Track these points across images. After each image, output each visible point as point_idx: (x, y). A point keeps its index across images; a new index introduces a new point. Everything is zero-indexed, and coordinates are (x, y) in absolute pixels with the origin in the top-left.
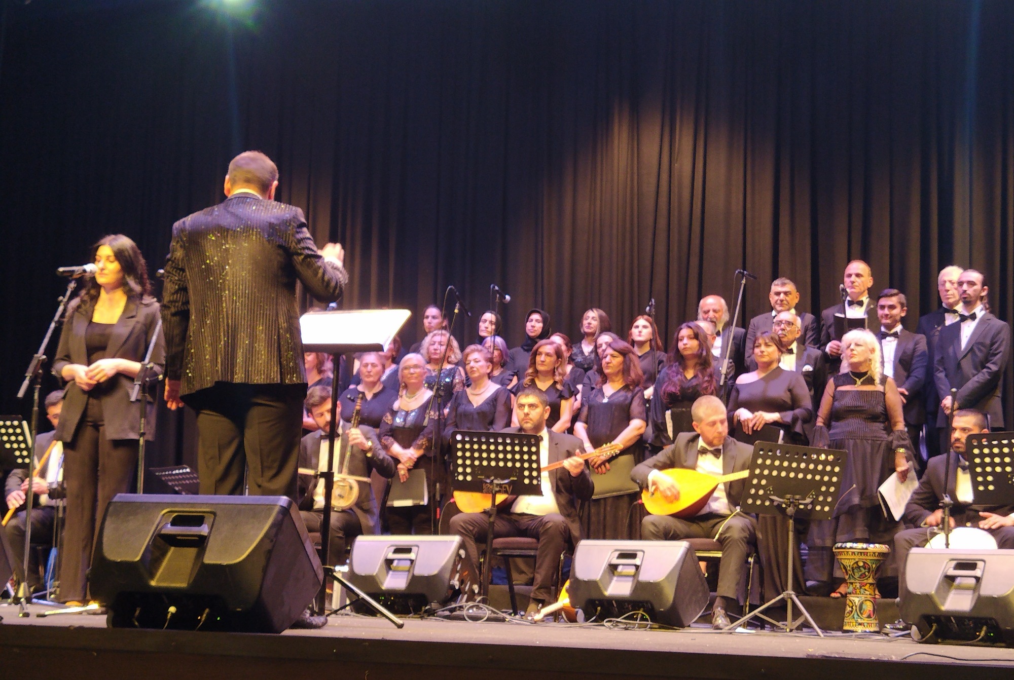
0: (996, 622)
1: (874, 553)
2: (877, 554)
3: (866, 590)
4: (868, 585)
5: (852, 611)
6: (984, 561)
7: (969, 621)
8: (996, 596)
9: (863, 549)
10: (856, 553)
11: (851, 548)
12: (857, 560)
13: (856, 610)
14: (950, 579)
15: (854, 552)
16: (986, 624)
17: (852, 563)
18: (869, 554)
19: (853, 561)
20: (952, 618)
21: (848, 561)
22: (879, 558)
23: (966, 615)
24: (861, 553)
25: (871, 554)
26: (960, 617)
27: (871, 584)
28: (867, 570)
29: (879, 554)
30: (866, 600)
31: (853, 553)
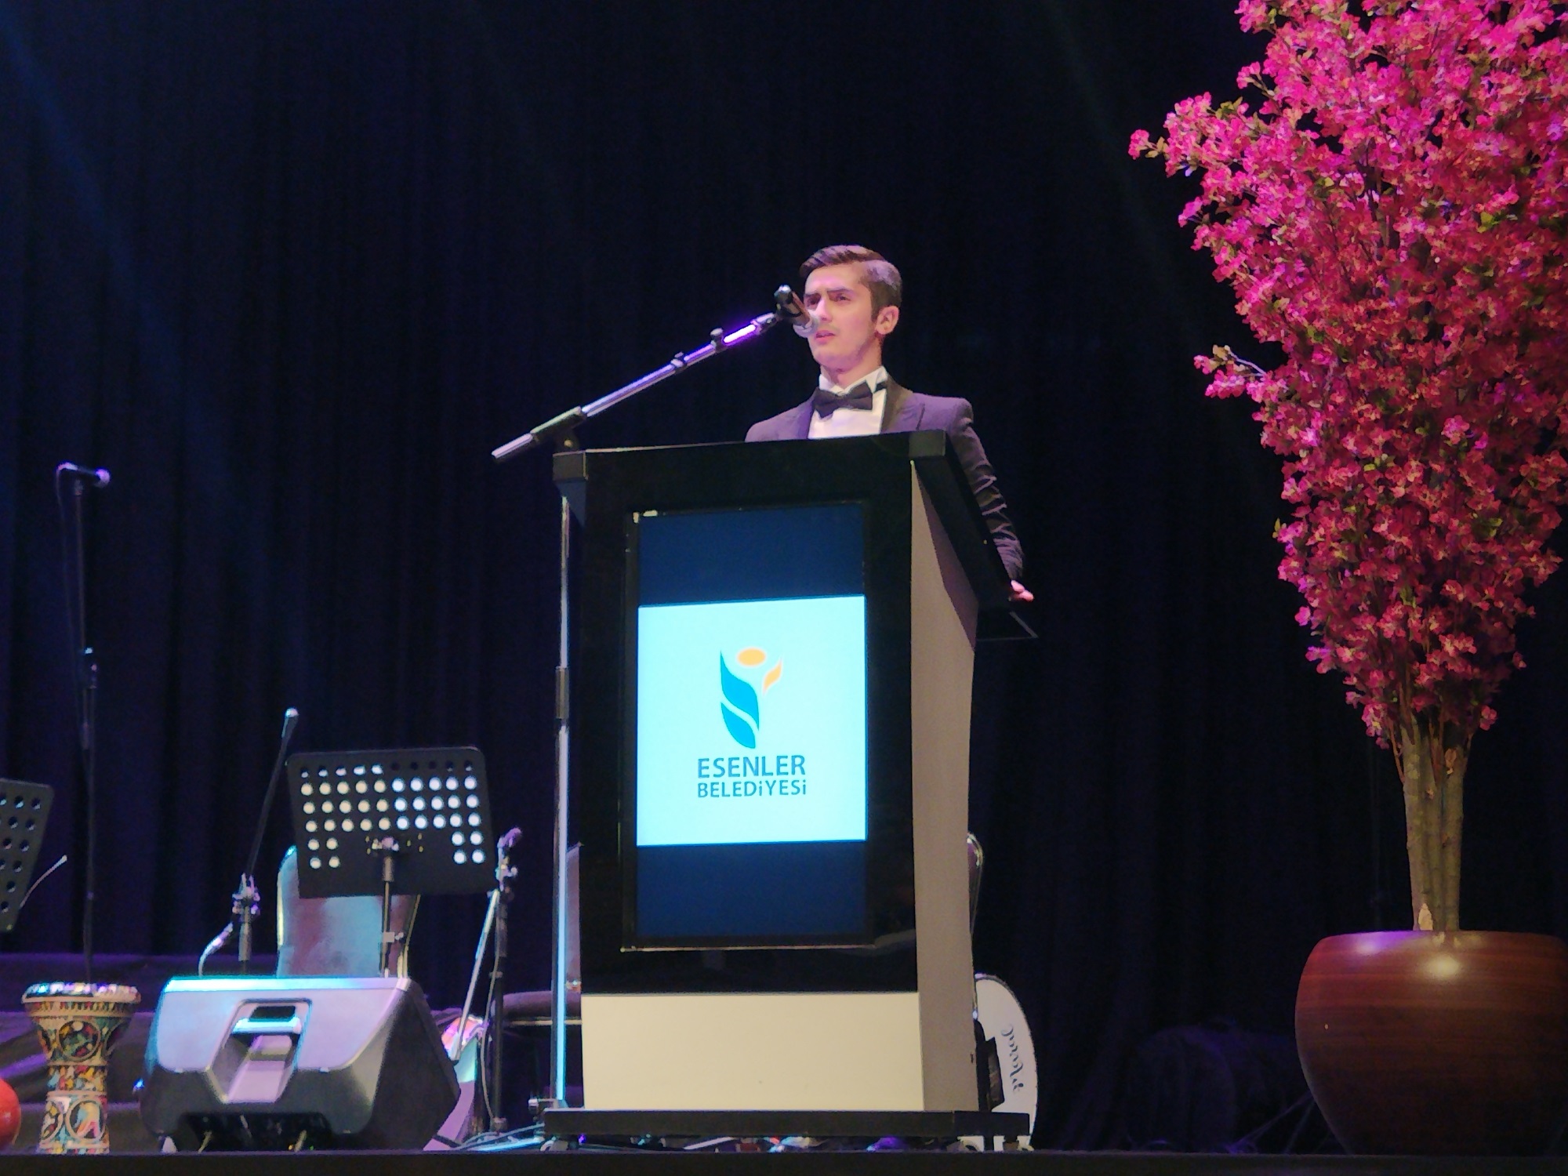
0: (326, 1123)
1: (107, 1004)
2: (111, 1006)
3: (86, 1081)
4: (91, 1071)
5: (55, 1126)
6: (308, 1002)
7: (275, 1122)
8: (327, 1070)
9: (83, 995)
10: (70, 1005)
11: (58, 994)
12: (70, 1019)
13: (64, 1123)
14: (242, 1041)
15: (66, 1003)
16: (305, 1126)
17: (59, 1028)
18: (95, 1006)
19: (62, 1022)
20: (243, 1119)
21: (53, 1022)
22: (116, 1015)
23: (269, 1111)
24: (80, 1004)
25: (101, 1005)
26: (258, 1116)
27: (96, 1068)
28: (91, 1040)
29: (117, 1005)
30: (85, 1102)
31: (64, 1005)
